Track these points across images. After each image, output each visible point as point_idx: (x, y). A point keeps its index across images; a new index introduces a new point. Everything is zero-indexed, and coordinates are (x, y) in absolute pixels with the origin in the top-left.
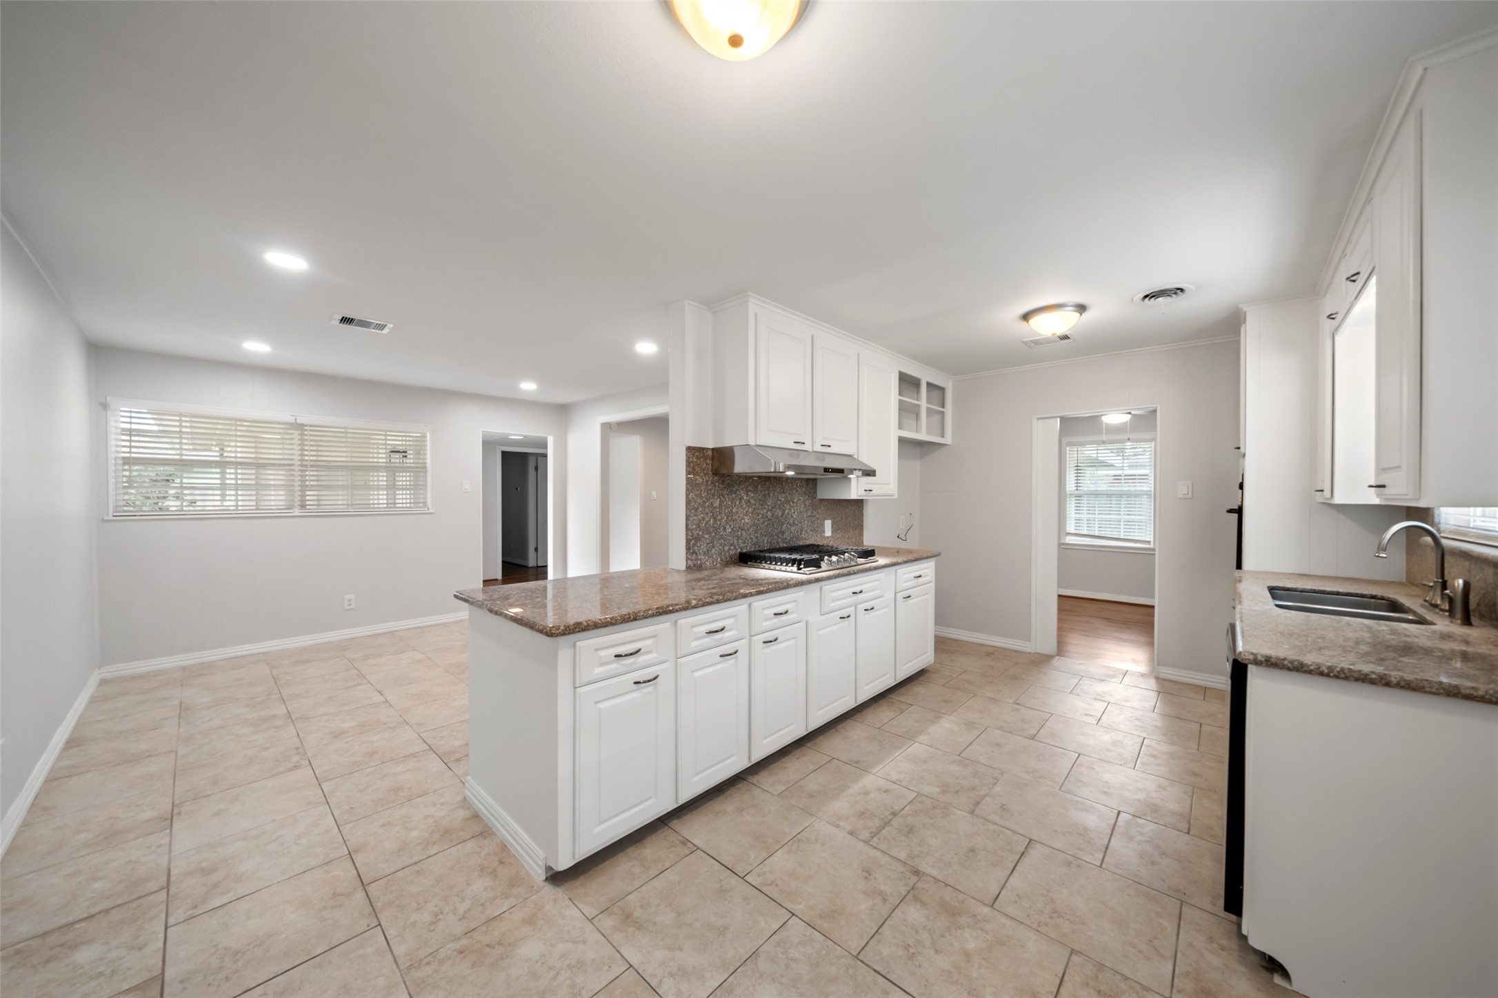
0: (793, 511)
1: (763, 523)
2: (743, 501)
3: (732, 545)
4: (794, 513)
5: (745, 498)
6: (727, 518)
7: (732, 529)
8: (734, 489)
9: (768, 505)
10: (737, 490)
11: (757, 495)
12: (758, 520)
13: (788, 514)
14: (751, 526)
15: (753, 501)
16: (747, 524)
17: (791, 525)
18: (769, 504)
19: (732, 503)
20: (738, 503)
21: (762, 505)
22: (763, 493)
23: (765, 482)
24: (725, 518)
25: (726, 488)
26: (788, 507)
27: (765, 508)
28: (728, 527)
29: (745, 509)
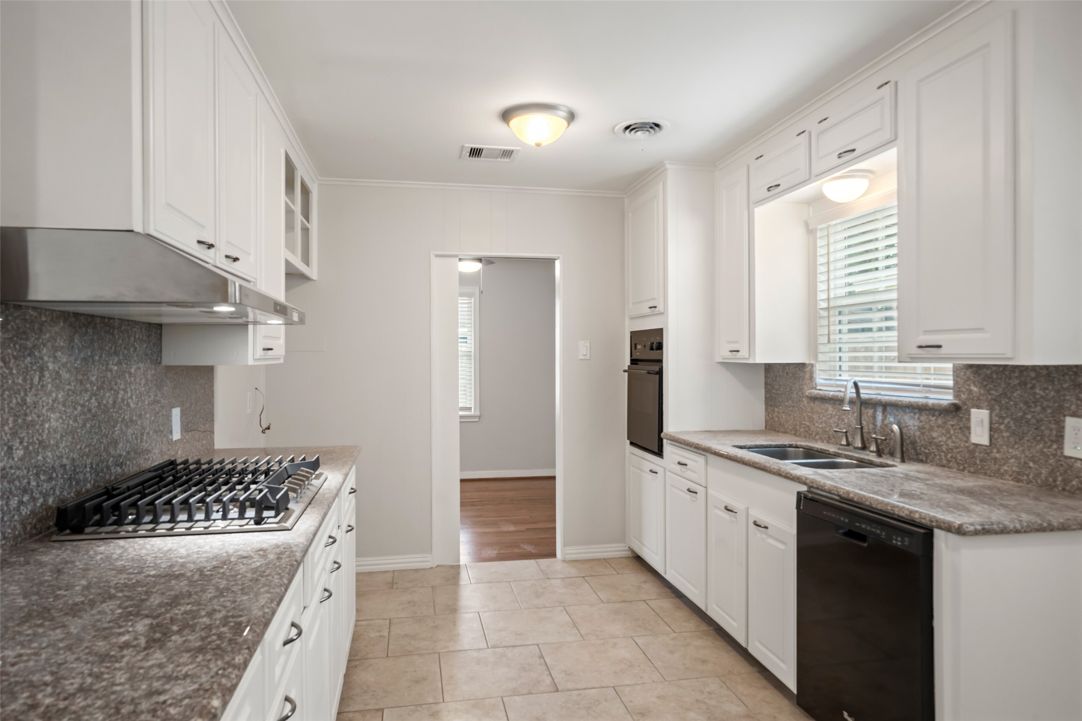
0: (129, 394)
1: (84, 425)
2: (47, 374)
3: (25, 491)
4: (131, 398)
5: (51, 366)
6: (15, 421)
7: (26, 448)
8: (29, 344)
9: (91, 383)
10: (35, 346)
11: (72, 358)
12: (75, 420)
13: (123, 400)
14: (62, 436)
15: (65, 375)
16: (55, 431)
17: (127, 426)
18: (93, 379)
19: (25, 380)
20: (36, 380)
21: (81, 382)
22: (82, 355)
23: (87, 328)
24: (11, 420)
25: (11, 339)
26: (122, 387)
27: (86, 391)
28: (16, 444)
29: (51, 392)
